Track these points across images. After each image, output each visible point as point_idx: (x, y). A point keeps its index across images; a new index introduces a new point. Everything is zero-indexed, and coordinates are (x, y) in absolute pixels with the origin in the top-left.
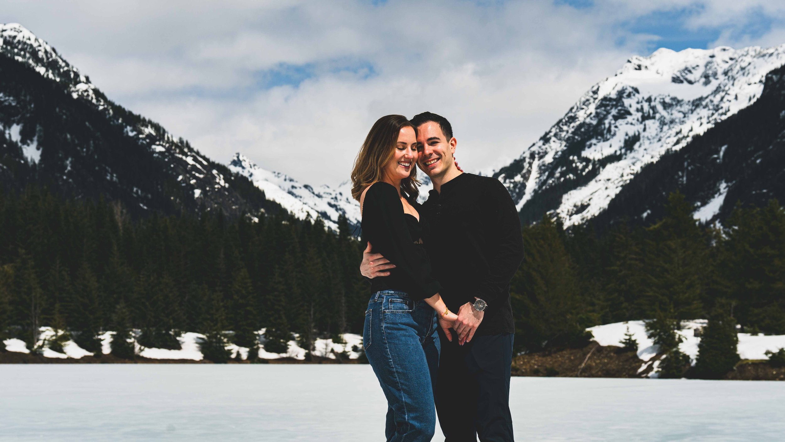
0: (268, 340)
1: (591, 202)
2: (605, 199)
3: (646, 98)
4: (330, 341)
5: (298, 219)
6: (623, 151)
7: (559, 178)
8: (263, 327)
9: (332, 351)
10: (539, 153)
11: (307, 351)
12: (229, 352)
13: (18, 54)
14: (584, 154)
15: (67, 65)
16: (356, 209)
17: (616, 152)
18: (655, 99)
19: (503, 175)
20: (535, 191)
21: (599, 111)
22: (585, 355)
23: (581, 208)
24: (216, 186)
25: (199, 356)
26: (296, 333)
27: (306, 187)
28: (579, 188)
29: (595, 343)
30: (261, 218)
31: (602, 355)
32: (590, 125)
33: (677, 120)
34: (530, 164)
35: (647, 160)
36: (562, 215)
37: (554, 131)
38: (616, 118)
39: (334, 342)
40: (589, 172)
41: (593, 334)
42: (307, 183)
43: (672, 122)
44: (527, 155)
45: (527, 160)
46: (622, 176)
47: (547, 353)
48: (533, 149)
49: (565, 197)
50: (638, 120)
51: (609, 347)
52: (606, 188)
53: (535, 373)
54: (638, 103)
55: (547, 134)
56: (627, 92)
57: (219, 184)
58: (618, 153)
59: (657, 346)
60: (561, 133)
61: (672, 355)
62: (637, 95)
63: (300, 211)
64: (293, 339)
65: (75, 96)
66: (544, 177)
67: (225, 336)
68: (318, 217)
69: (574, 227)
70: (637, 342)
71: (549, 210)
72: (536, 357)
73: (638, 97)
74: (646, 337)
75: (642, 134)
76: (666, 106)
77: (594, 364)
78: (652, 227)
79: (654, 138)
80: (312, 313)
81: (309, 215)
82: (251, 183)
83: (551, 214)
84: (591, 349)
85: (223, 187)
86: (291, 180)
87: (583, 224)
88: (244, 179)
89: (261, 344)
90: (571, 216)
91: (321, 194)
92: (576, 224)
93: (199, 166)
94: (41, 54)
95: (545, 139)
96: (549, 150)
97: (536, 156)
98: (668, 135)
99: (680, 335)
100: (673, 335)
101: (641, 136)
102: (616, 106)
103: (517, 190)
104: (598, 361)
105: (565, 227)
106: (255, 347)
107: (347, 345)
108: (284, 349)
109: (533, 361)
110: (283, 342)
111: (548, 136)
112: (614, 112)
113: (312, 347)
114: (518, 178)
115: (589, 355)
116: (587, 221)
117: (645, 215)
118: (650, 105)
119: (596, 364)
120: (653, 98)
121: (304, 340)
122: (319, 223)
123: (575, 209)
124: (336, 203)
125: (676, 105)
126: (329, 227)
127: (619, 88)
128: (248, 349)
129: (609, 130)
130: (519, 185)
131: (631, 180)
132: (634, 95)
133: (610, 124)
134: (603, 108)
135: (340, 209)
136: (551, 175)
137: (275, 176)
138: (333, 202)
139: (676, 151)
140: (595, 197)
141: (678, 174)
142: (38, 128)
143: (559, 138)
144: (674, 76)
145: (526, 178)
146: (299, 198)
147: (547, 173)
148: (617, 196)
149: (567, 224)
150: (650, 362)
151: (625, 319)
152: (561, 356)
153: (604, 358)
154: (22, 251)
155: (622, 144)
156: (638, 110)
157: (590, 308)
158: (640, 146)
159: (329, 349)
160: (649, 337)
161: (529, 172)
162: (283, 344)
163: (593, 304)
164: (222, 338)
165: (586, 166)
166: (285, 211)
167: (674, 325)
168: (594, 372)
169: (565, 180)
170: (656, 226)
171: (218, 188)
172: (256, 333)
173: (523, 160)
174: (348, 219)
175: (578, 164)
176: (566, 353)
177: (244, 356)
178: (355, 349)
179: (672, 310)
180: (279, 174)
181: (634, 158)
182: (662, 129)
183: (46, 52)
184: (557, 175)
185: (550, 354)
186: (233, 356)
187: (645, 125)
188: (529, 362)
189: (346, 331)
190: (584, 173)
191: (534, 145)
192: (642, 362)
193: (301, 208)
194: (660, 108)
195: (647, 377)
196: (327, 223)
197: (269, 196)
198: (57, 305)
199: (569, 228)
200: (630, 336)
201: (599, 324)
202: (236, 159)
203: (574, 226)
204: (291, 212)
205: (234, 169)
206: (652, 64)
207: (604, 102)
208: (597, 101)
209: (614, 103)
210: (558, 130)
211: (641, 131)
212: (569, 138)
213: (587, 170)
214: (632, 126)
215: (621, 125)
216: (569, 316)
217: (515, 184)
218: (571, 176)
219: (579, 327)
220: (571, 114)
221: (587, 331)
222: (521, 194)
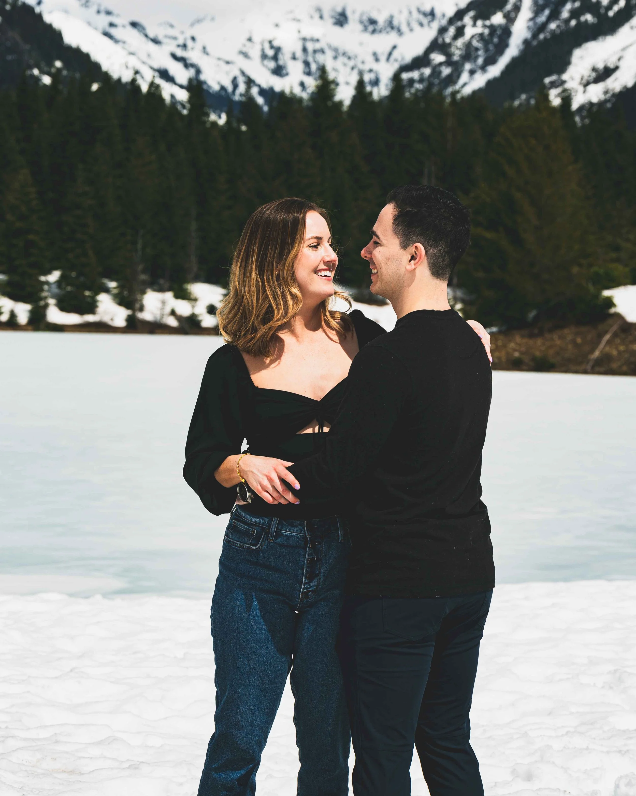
0: (63, 292)
1: (622, 64)
4: (169, 295)
5: (119, 80)
7: (567, 21)
8: (56, 269)
9: (173, 313)
11: (129, 312)
16: (218, 65)
19: (471, 14)
20: (526, 42)
22: (600, 336)
23: (604, 74)
26: (112, 280)
27: (134, 25)
28: (601, 39)
29: (618, 316)
30: (55, 76)
31: (631, 338)
36: (572, 84)
39: (177, 296)
40: (620, 11)
41: (616, 301)
42: (136, 19)
47: (536, 331)
49: (577, 53)
63: (123, 68)
64: (107, 290)
66: (542, 18)
68: (154, 78)
69: (590, 107)
71: (549, 75)
72: (518, 339)
77: (615, 353)
80: (139, 246)
81: (137, 75)
82: (40, 16)
83: (551, 83)
84: (611, 326)
86: (109, 13)
87: (606, 101)
88: (27, 10)
89: (52, 297)
90: (586, 85)
91: (161, 38)
92: (595, 100)
103: (496, 40)
104: (622, 348)
105: (575, 107)
106: (42, 303)
107: (198, 303)
108: (91, 308)
109: (512, 345)
110: (89, 296)
113: (137, 306)
114: (498, 19)
115: (607, 337)
116: (614, 95)
119: (620, 353)
121: (125, 293)
122: (154, 90)
123: (593, 75)
124: (184, 55)
126: (172, 96)
128: (28, 307)
130: (499, 32)
135: (193, 65)
136: (554, 15)
137: (82, 5)
138: (180, 53)
140: (629, 55)
145: (511, 18)
146: (120, 45)
147: (547, 12)
149: (578, 101)
152: (560, 338)
153: (633, 342)
157: (614, 255)
159: (168, 310)
161: (517, 8)
162: (89, 300)
163: (617, 249)
166: (97, 66)
168: (615, 366)
169: (579, 24)
172: (43, 278)
174: (205, 83)
176: (569, 333)
177: (23, 319)
178: (212, 310)
184: (565, 14)
185: (541, 334)
186: (5, 318)
188: (505, 346)
189: (197, 279)
190: (611, 14)
193: (123, 62)
196: (168, 89)
197: (70, 39)
199: (581, 108)
201: (625, 284)
203: (591, 104)
204: (108, 69)
213: (616, 8)
216: (575, 270)
217: (492, 28)
218: (589, 17)
219: (592, 289)
221: (604, 296)
222: (502, 47)
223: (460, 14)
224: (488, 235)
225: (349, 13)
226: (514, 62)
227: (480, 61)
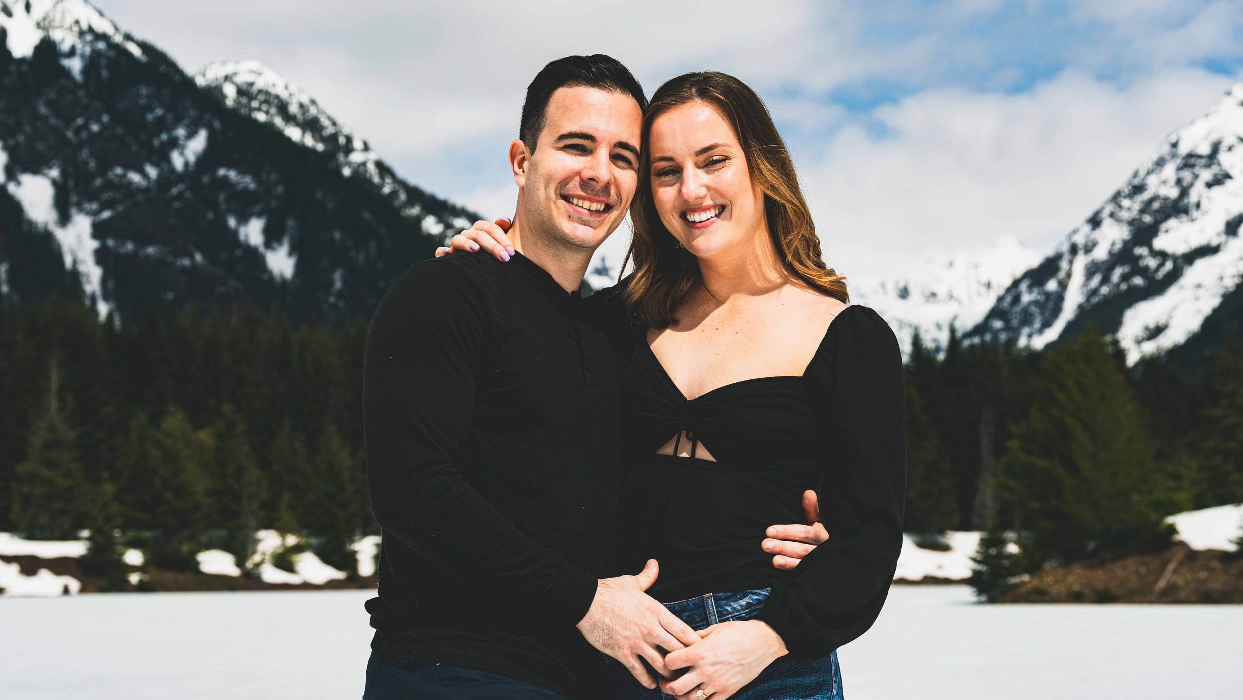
1: (1172, 322)
6: (1223, 238)
7: (1118, 285)
10: (1085, 244)
13: (259, 110)
14: (1159, 243)
15: (334, 124)
19: (1027, 282)
20: (1081, 307)
21: (1181, 174)
22: (1164, 565)
23: (1155, 332)
29: (1183, 544)
31: (1197, 566)
32: (1167, 198)
34: (1071, 263)
36: (1125, 343)
37: (1109, 209)
38: (1209, 185)
40: (1168, 272)
41: (1179, 528)
44: (1065, 248)
45: (1065, 257)
46: (1221, 278)
47: (1097, 562)
48: (1075, 238)
51: (1208, 551)
52: (1196, 299)
53: (1077, 598)
55: (1097, 213)
56: (1227, 143)
58: (1214, 241)
60: (1120, 212)
65: (346, 172)
66: (1094, 283)
69: (1144, 362)
71: (1104, 334)
72: (1078, 571)
77: (1182, 581)
84: (1176, 554)
90: (1140, 342)
94: (294, 109)
95: (1095, 222)
96: (1100, 239)
97: (1081, 249)
102: (1208, 166)
103: (1050, 305)
104: (1189, 576)
105: (1129, 363)
109: (1072, 578)
111: (1099, 217)
112: (1206, 175)
114: (1052, 285)
115: (1172, 566)
116: (1166, 352)
119: (1187, 581)
123: (1146, 333)
127: (1214, 138)
129: (1198, 206)
130: (1053, 298)
131: (1236, 285)
132: (1237, 148)
133: (1200, 195)
134: (1188, 171)
136: (1105, 280)
140: (1178, 313)
142: (291, 223)
143: (1116, 218)
145: (1063, 285)
147: (1098, 277)
148: (1215, 310)
149: (1132, 357)
151: (1238, 500)
152: (1122, 569)
153: (1200, 570)
154: (227, 408)
155: (1222, 227)
157: (1172, 483)
161: (1069, 275)
163: (1178, 477)
165: (1162, 265)
168: (1181, 595)
169: (1129, 287)
173: (1058, 257)
175: (1150, 261)
176: (1131, 563)
183: (302, 106)
184: (1115, 278)
185: (1102, 564)
188: (1064, 579)
190: (1159, 276)
191: (1076, 231)
198: (286, 497)
199: (1136, 364)
201: (1189, 509)
202: (599, 263)
207: (1190, 161)
208: (1178, 159)
209: (1206, 161)
210: (1114, 207)
212: (1133, 220)
213: (1164, 270)
215: (1218, 195)
216: (1135, 497)
217: (1048, 295)
218: (1138, 281)
219: (1153, 516)
220: (1136, 181)
221: (1167, 524)
222: (1056, 311)
223: (1016, 283)
224: (1042, 463)
225: (911, 288)
226: (1070, 327)
227: (1037, 325)
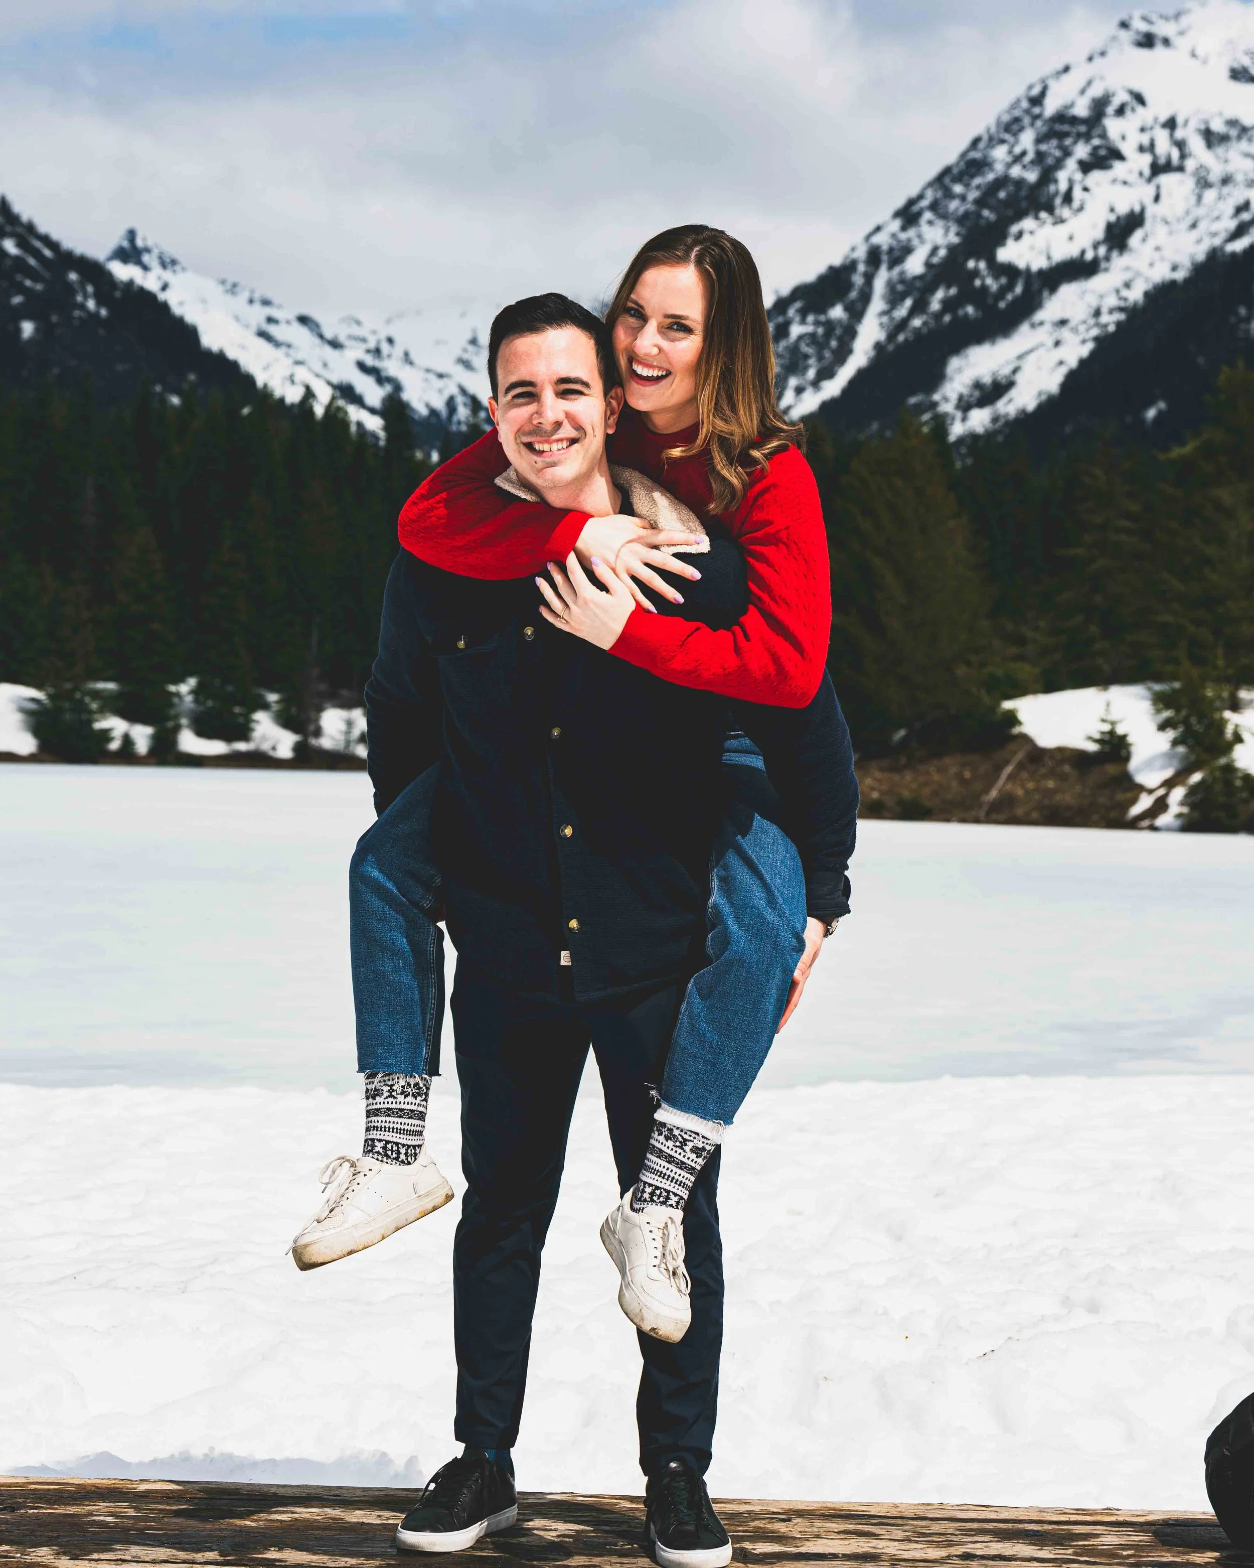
0: (201, 708)
1: (1019, 378)
2: (1053, 370)
3: (1163, 118)
4: (357, 714)
5: (282, 401)
6: (1102, 251)
7: (938, 316)
8: (191, 675)
10: (891, 250)
11: (298, 738)
12: (105, 735)
14: (1004, 254)
16: (427, 380)
17: (1083, 252)
18: (1186, 123)
19: (798, 305)
20: (879, 347)
21: (1043, 147)
22: (998, 769)
23: (992, 392)
24: (77, 313)
25: (26, 744)
26: (273, 692)
27: (303, 320)
28: (988, 341)
29: (1025, 739)
30: (187, 396)
31: (1043, 770)
32: (1020, 183)
33: (1239, 178)
34: (869, 278)
35: (1161, 273)
36: (947, 408)
37: (930, 195)
38: (1086, 167)
40: (1016, 300)
41: (1021, 716)
42: (306, 312)
43: (1226, 180)
44: (861, 253)
45: (861, 268)
46: (1097, 313)
47: (903, 762)
48: (877, 239)
49: (954, 363)
50: (1141, 174)
51: (1061, 750)
52: (1057, 344)
54: (1143, 130)
55: (911, 202)
56: (1116, 102)
57: (83, 307)
58: (1089, 256)
59: (1181, 749)
60: (947, 201)
61: (1218, 774)
62: (1140, 109)
63: (288, 383)
64: (265, 706)
66: (902, 312)
67: (97, 695)
68: (333, 398)
69: (972, 439)
70: (1130, 739)
71: (913, 393)
73: (1142, 116)
74: (1153, 727)
75: (1152, 211)
76: (1211, 138)
77: (1020, 792)
78: (1177, 452)
79: (1178, 220)
80: (314, 641)
81: (309, 394)
82: (165, 306)
83: (917, 406)
84: (1014, 753)
85: (95, 316)
86: (266, 303)
87: (996, 431)
88: (146, 298)
89: (185, 717)
90: (965, 410)
91: (342, 339)
92: (980, 430)
93: (32, 261)
95: (908, 216)
96: (915, 242)
97: (885, 258)
98: (1216, 214)
99: (1237, 726)
100: (1223, 723)
101: (1148, 215)
102: (1087, 137)
103: (834, 343)
104: (1030, 785)
105: (952, 438)
106: (170, 724)
108: (243, 732)
110: (240, 714)
111: (915, 208)
112: (1082, 151)
113: (312, 728)
114: (837, 312)
115: (1009, 769)
116: (1007, 423)
117: (1151, 413)
118: (1171, 135)
119: (1027, 792)
120: (1180, 120)
121: (294, 710)
122: (334, 416)
123: (977, 394)
124: (377, 363)
125: (1239, 138)
126: (360, 425)
127: (1096, 91)
128: (150, 730)
129: (1068, 198)
130: (838, 331)
131: (1119, 324)
132: (1133, 110)
133: (1071, 182)
134: (1054, 142)
135: (389, 380)
136: (919, 307)
137: (227, 291)
138: (370, 361)
139: (1234, 255)
140: (1028, 366)
141: (1237, 314)
143: (941, 211)
144: (1236, 65)
145: (857, 312)
146: (283, 349)
147: (908, 303)
148: (1083, 363)
149: (957, 430)
150: (1161, 792)
151: (1103, 680)
152: (939, 770)
153: (1046, 777)
155: (1100, 234)
156: (1141, 149)
157: (1013, 650)
158: (1144, 240)
159: (356, 734)
160: (1162, 727)
161: (866, 297)
162: (241, 720)
163: (1021, 641)
164: (87, 699)
165: (1010, 287)
166: (249, 380)
167: (1222, 699)
168: (1020, 812)
169: (956, 319)
170: (1188, 449)
171: (80, 318)
172: (172, 689)
173: (849, 267)
174: (408, 405)
175: (989, 281)
176: (952, 764)
177: (142, 746)
179: (1221, 663)
180: (235, 285)
181: (1127, 268)
182: (1199, 198)
184: (935, 305)
185: (910, 765)
186: (114, 746)
187: (1158, 187)
190: (1002, 305)
191: (878, 229)
192: (1141, 788)
193: (288, 373)
194: (1196, 144)
195: (1153, 828)
196: (355, 414)
197: (210, 340)
199: (961, 440)
200: (1113, 723)
201: (1035, 692)
202: (126, 244)
203: (974, 435)
204: (265, 386)
205: (122, 272)
206: (1181, 33)
207: (1058, 127)
208: (1039, 123)
209: (1083, 129)
210: (939, 194)
211: (1148, 200)
212: (966, 215)
213: (1010, 297)
214: (1125, 189)
215: (1098, 184)
216: (961, 671)
217: (830, 326)
218: (970, 310)
219: (986, 699)
220: (976, 155)
221: (1004, 709)
222: (843, 353)
226: (861, 375)
227: (811, 374)
